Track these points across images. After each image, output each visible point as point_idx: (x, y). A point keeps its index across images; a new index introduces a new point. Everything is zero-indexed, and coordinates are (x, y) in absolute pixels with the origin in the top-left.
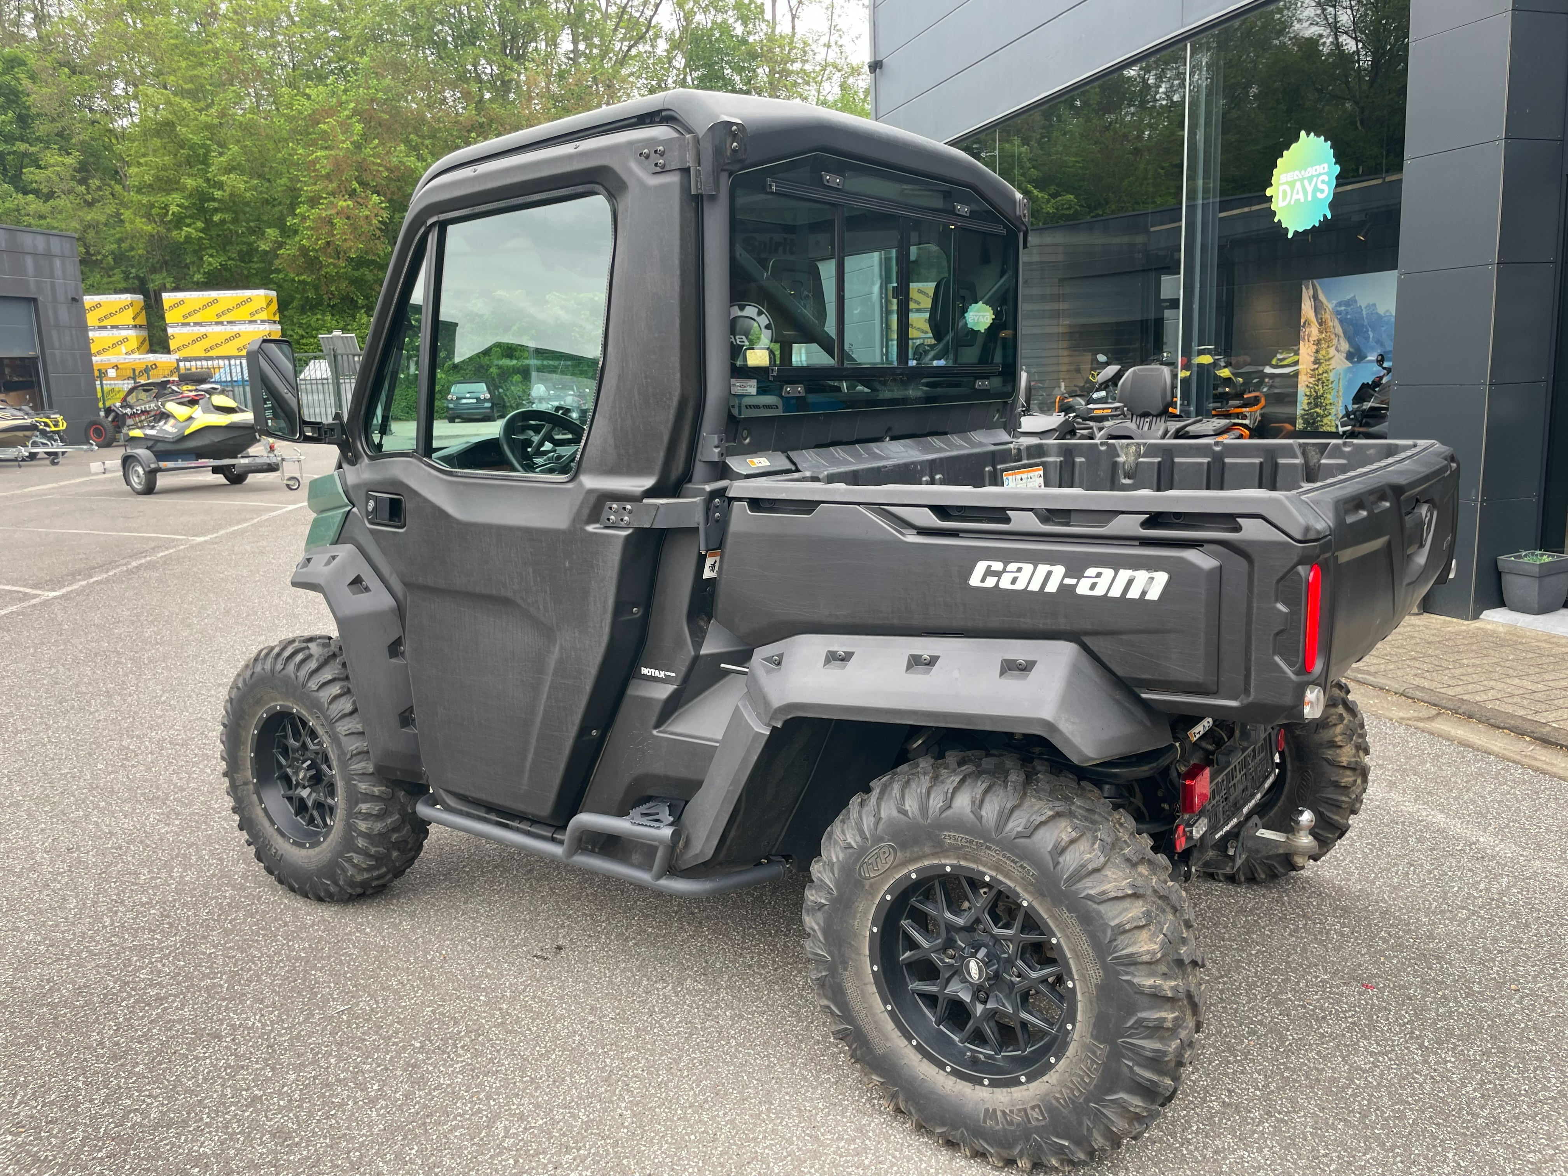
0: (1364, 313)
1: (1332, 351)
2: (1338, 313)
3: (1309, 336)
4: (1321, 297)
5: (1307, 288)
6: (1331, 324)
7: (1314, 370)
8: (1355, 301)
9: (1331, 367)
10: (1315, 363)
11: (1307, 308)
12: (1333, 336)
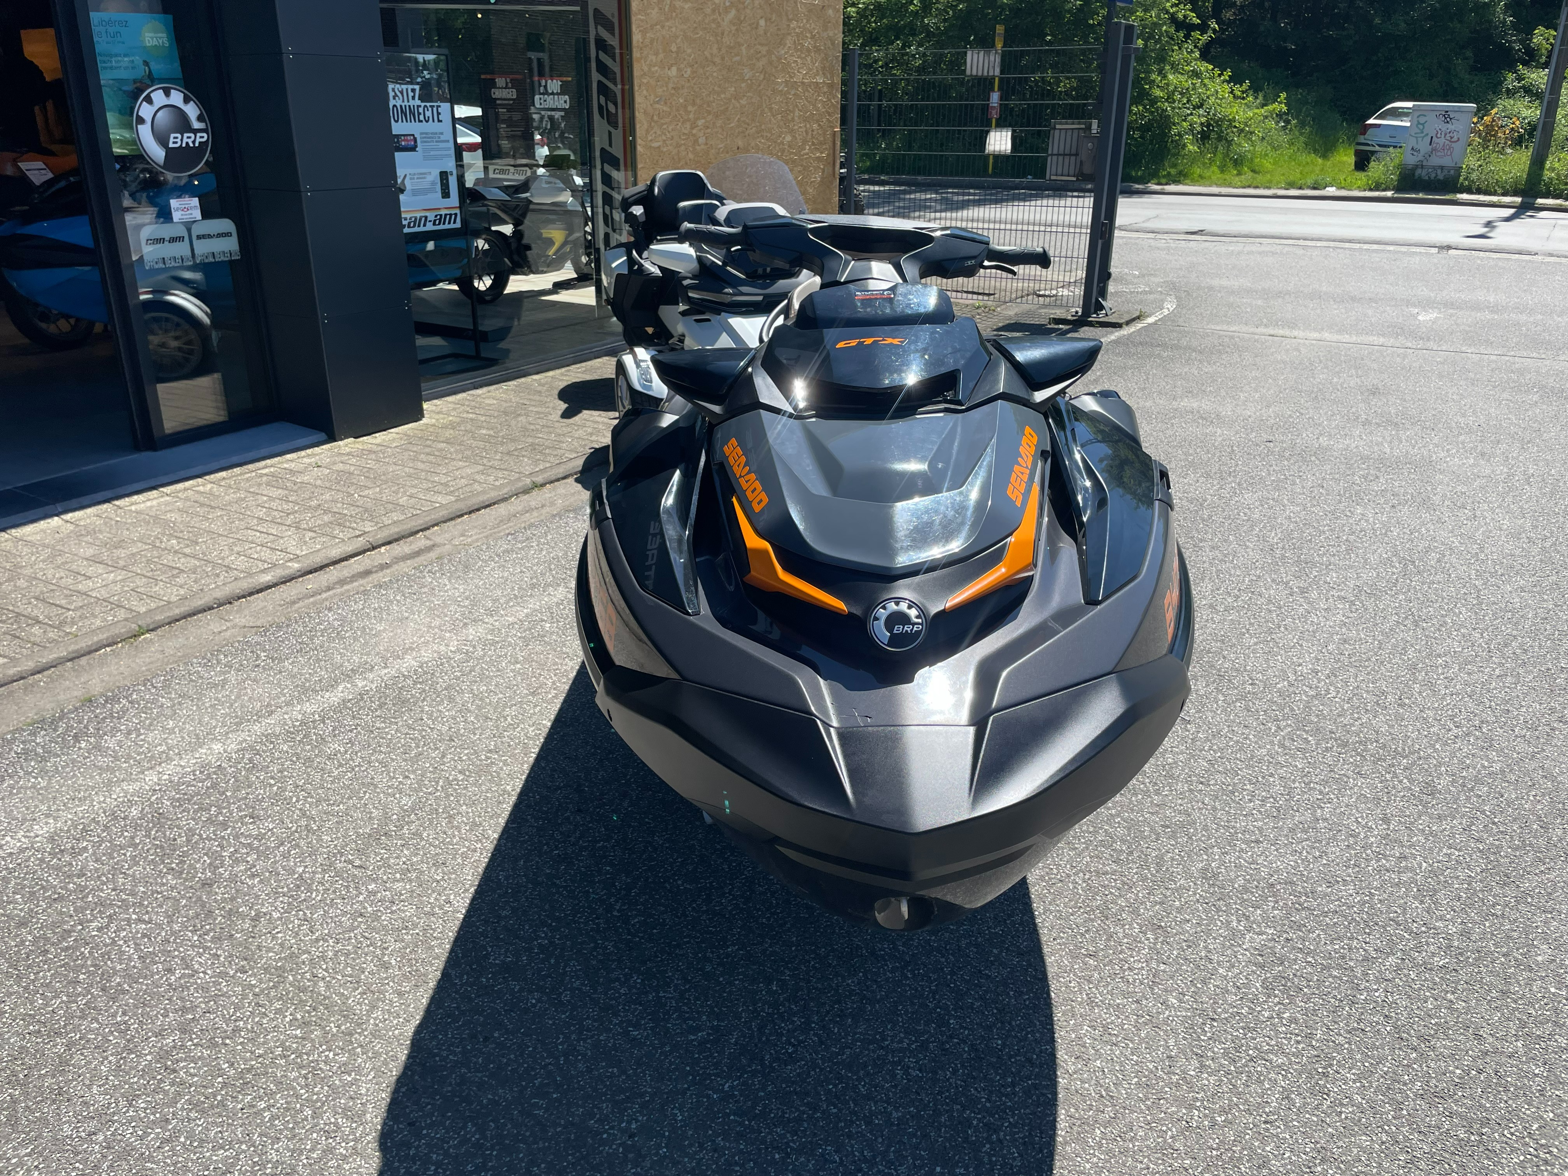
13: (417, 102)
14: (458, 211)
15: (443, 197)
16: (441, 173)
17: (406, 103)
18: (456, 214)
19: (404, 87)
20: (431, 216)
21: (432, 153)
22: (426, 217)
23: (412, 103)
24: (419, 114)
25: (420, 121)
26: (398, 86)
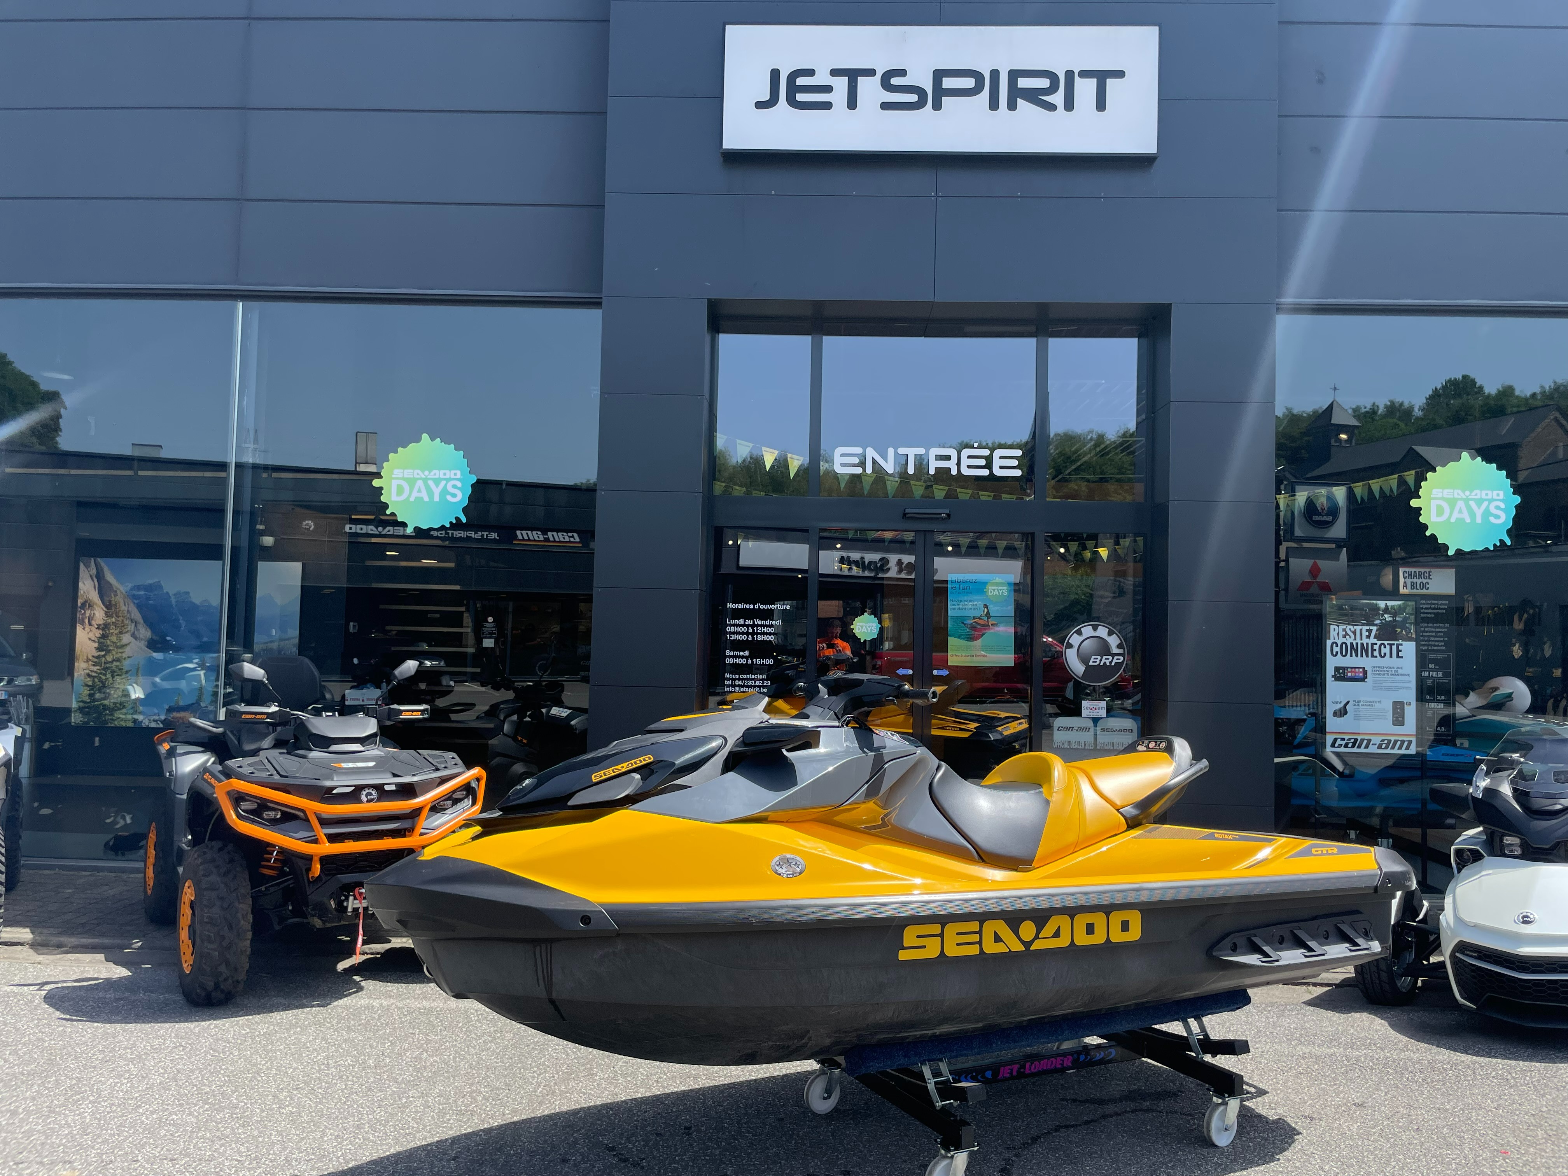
0: (173, 601)
1: (126, 638)
2: (134, 597)
3: (90, 619)
4: (109, 577)
5: (87, 566)
6: (124, 608)
7: (98, 657)
8: (161, 587)
9: (124, 655)
10: (99, 649)
11: (87, 588)
12: (127, 622)
13: (1372, 640)
14: (1414, 739)
15: (1394, 724)
16: (1395, 703)
17: (1358, 641)
18: (1410, 742)
19: (1358, 628)
20: (1376, 740)
21: (1385, 684)
22: (1369, 741)
23: (1365, 641)
24: (1373, 650)
25: (1373, 656)
26: (1351, 627)
